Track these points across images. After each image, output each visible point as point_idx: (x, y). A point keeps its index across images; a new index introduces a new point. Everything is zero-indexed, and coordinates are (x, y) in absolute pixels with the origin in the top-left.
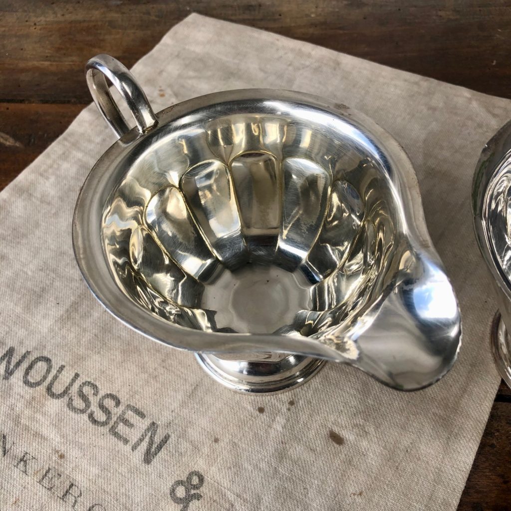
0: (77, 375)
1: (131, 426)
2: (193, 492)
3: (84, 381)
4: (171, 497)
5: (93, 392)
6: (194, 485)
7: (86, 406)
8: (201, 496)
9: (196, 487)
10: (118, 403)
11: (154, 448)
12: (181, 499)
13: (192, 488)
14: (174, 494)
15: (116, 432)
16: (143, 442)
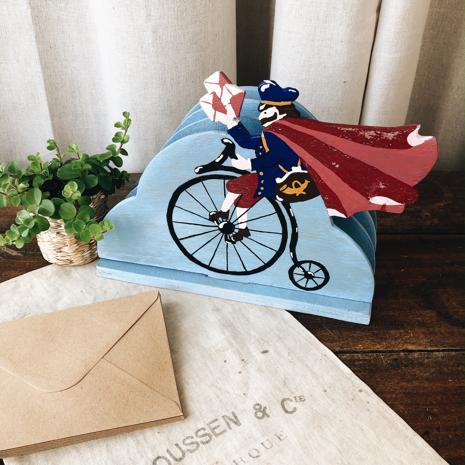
0: (177, 445)
1: (218, 426)
2: (262, 410)
3: (182, 442)
4: (260, 419)
5: (191, 439)
7: (196, 444)
8: (266, 407)
9: (261, 408)
10: (203, 429)
11: (235, 420)
12: (263, 415)
14: (260, 417)
15: (218, 434)
16: (229, 423)
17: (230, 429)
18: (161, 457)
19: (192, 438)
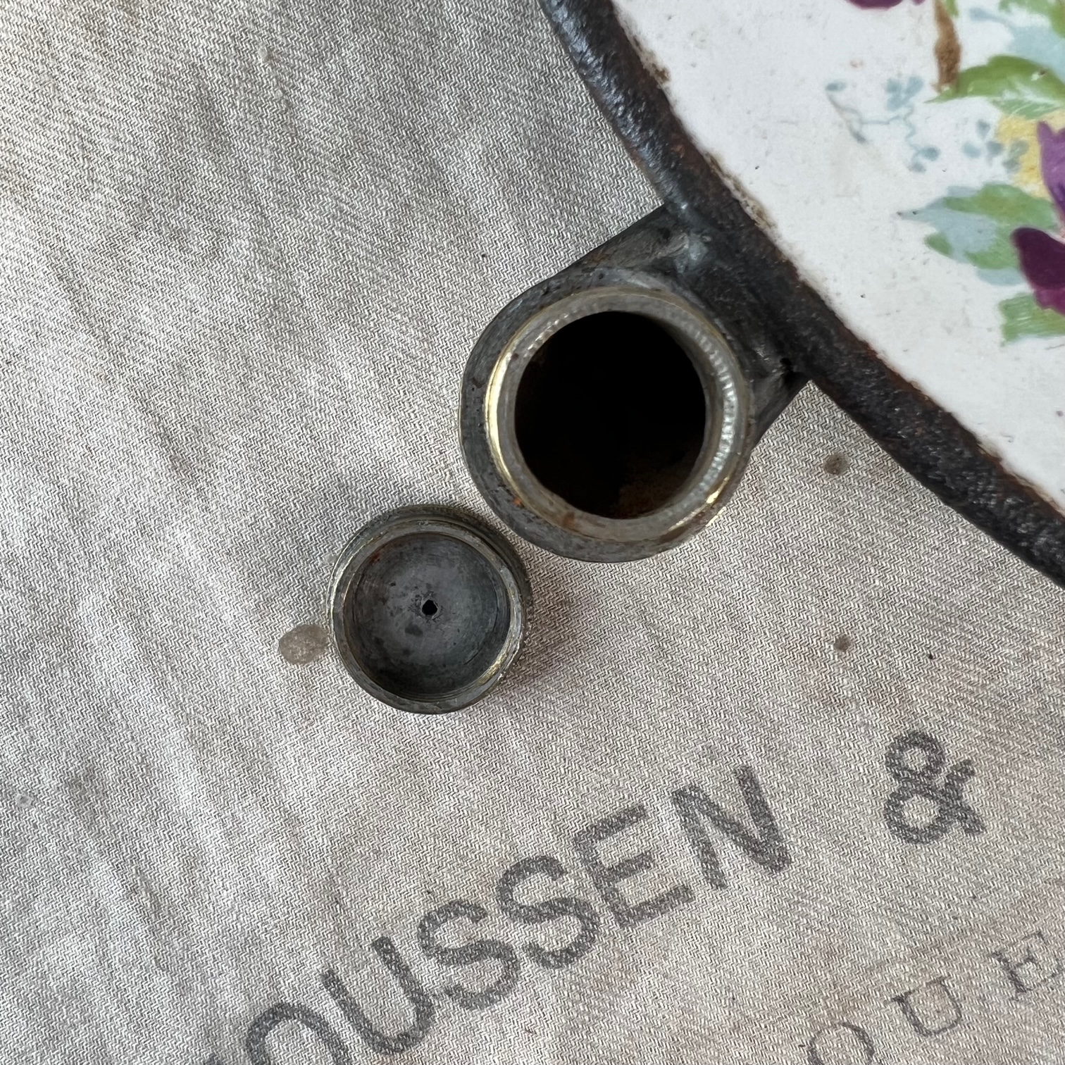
0: (383, 946)
1: (643, 861)
2: (940, 780)
3: (417, 930)
4: (917, 841)
5: (467, 921)
6: (928, 767)
7: (498, 956)
8: (968, 762)
9: (934, 766)
10: (549, 866)
12: (938, 819)
13: (929, 778)
14: (915, 830)
15: (638, 908)
16: (716, 847)
17: (712, 881)
18: (292, 1009)
19: (478, 914)
